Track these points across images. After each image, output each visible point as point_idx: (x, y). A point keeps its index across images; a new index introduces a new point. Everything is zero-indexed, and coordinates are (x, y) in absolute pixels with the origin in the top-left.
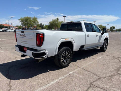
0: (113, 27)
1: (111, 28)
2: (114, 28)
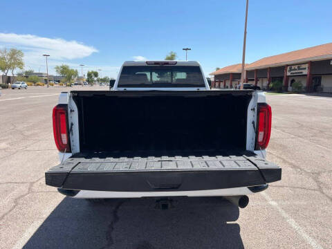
1: (89, 75)
2: (96, 75)
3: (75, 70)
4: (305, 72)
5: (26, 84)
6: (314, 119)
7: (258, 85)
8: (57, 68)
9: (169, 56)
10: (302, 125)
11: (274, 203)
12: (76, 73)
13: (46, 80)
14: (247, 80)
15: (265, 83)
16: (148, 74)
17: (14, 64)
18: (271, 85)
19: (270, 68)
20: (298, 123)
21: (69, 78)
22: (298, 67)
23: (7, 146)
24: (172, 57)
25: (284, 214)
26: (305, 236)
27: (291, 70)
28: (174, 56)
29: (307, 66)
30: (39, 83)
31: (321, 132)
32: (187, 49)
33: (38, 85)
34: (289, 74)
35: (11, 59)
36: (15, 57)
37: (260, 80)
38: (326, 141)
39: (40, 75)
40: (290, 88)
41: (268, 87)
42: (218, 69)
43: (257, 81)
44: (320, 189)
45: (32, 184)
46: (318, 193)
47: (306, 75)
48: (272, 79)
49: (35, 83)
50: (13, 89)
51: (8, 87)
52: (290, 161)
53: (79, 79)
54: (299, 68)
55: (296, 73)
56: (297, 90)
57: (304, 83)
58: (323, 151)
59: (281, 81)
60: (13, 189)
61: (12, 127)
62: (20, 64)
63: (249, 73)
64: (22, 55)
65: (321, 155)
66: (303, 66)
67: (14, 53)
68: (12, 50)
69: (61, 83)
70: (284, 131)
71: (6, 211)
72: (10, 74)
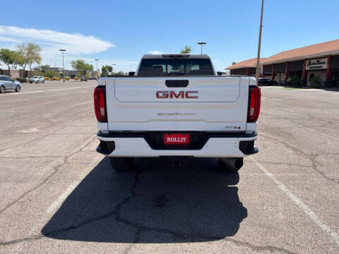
0: (107, 67)
1: (104, 69)
2: (110, 69)
3: (90, 64)
4: (325, 66)
5: (43, 79)
6: (326, 112)
7: (275, 80)
8: (73, 62)
9: (184, 50)
10: (313, 117)
11: (270, 175)
12: (91, 68)
13: (61, 75)
14: (265, 75)
15: (283, 78)
16: (164, 67)
17: (32, 58)
18: (289, 80)
19: (288, 62)
20: (309, 115)
21: (84, 73)
22: (318, 61)
23: (37, 131)
24: (188, 50)
25: (277, 182)
26: (292, 196)
27: (310, 64)
28: (189, 50)
29: (326, 60)
30: (55, 77)
31: (330, 123)
32: (202, 43)
33: (54, 79)
34: (307, 68)
35: (28, 53)
36: (32, 51)
37: (278, 75)
38: (333, 130)
39: (56, 69)
40: (309, 83)
41: (286, 81)
42: (234, 63)
43: (274, 75)
44: (314, 166)
45: (66, 157)
46: (312, 169)
47: (325, 70)
48: (290, 74)
49: (51, 77)
50: (31, 83)
51: (25, 81)
52: (292, 145)
53: (94, 73)
54: (318, 63)
55: (316, 67)
56: (316, 85)
57: (324, 78)
58: (326, 139)
59: (300, 76)
60: (51, 161)
61: (38, 116)
62: (38, 59)
63: (267, 67)
64: (40, 50)
65: (324, 141)
66: (322, 60)
67: (32, 48)
68: (30, 45)
69: (76, 77)
70: (293, 122)
71: (49, 175)
72: (27, 69)
